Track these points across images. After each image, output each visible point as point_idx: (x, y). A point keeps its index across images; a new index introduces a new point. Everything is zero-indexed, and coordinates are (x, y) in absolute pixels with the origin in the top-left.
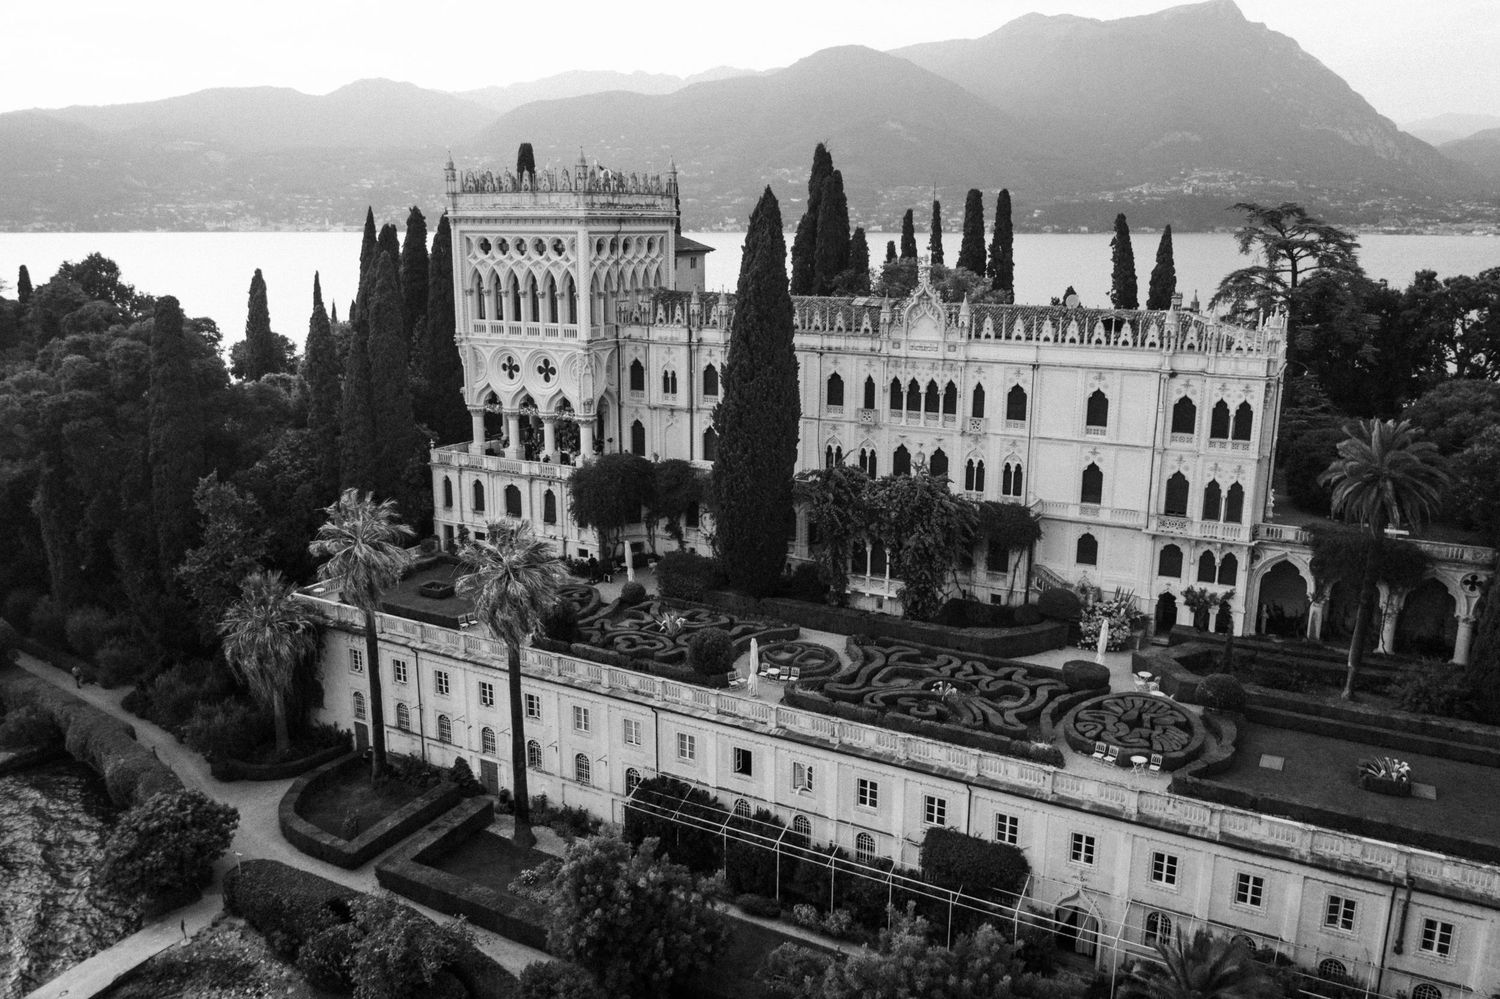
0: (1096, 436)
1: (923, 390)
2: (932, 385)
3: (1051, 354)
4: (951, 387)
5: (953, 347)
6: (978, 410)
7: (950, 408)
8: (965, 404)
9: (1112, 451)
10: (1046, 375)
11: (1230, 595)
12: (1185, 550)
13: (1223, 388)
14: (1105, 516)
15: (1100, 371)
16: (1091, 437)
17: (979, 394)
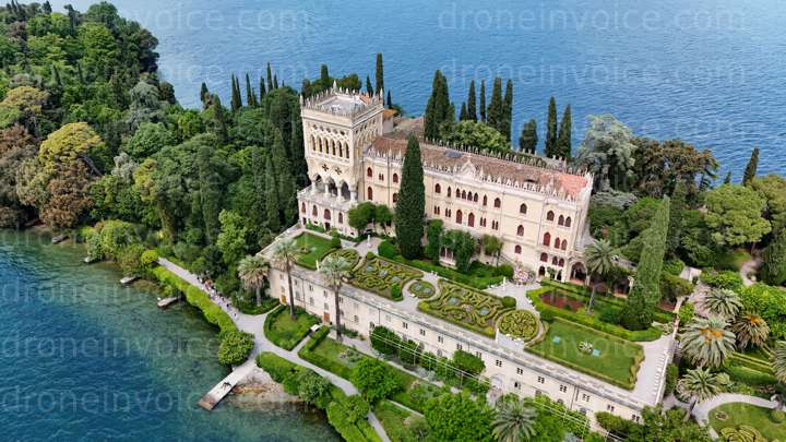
0: (523, 216)
1: (467, 193)
2: (470, 193)
3: (509, 190)
4: (476, 194)
5: (477, 183)
6: (485, 204)
7: (476, 200)
8: (481, 200)
9: (528, 222)
10: (507, 196)
11: (561, 270)
12: (549, 255)
13: (563, 211)
14: (524, 241)
15: (526, 198)
17: (485, 198)
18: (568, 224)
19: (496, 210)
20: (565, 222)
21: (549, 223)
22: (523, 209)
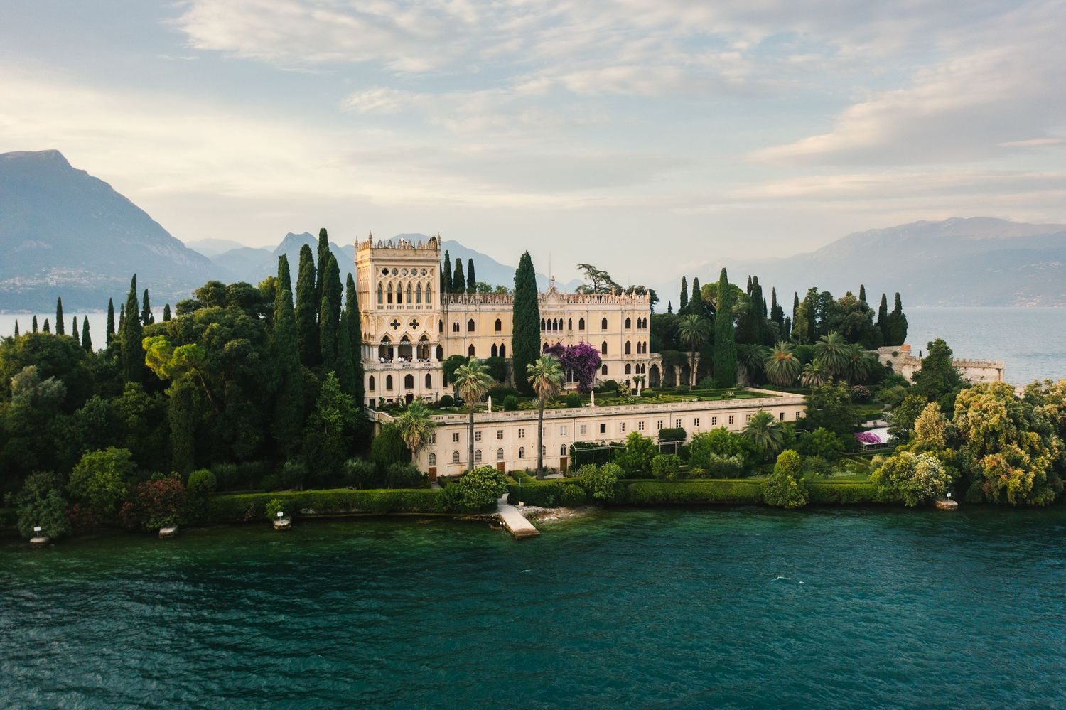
0: (605, 332)
1: (552, 322)
2: (555, 320)
3: (591, 307)
4: (561, 320)
5: (561, 307)
6: (570, 327)
7: (561, 328)
8: (566, 326)
9: (610, 336)
10: (590, 313)
11: (645, 376)
12: (632, 364)
13: (640, 314)
14: (609, 358)
15: (605, 311)
16: (603, 333)
17: (570, 322)
18: (645, 327)
19: (583, 333)
20: (641, 324)
21: (629, 332)
22: (604, 324)
